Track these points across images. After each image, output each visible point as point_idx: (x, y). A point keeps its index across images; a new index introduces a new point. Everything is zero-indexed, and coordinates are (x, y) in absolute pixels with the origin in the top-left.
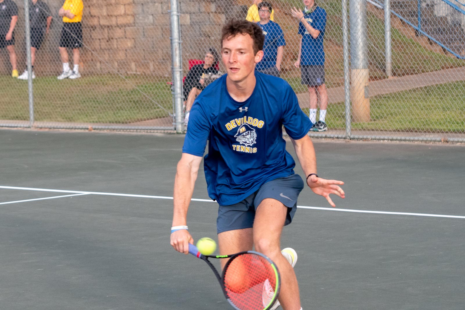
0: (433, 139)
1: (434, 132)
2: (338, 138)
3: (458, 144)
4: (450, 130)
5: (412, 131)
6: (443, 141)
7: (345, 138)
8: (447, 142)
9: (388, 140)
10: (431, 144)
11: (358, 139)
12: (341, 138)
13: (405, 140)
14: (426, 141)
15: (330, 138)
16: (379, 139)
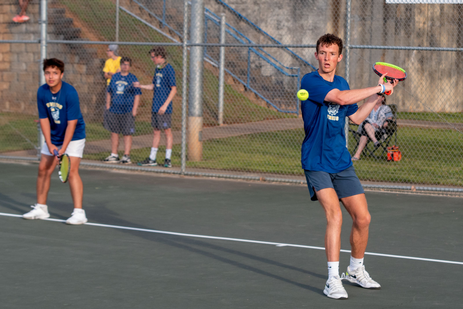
0: (253, 178)
1: (254, 172)
2: (174, 173)
3: (274, 183)
4: (267, 171)
5: (235, 171)
6: (261, 180)
7: (180, 174)
8: (265, 180)
9: (216, 177)
10: (251, 182)
11: (191, 175)
12: (177, 173)
13: (230, 178)
14: (247, 179)
15: (168, 173)
16: (208, 176)
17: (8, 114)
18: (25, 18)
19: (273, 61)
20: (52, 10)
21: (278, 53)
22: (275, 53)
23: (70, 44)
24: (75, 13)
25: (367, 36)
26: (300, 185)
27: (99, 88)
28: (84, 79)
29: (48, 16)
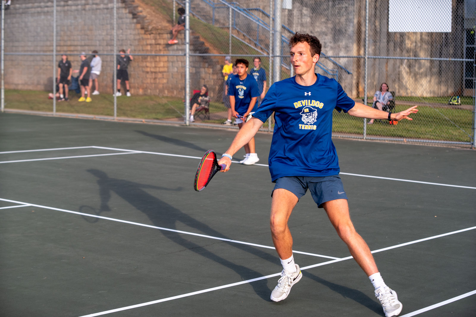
2: (264, 131)
7: (268, 131)
12: (266, 131)
17: (167, 97)
18: (176, 41)
19: (322, 66)
20: (192, 37)
21: (325, 61)
22: (323, 61)
23: (203, 56)
24: (205, 38)
25: (377, 52)
26: (339, 138)
27: (220, 82)
28: (211, 77)
29: (190, 40)
